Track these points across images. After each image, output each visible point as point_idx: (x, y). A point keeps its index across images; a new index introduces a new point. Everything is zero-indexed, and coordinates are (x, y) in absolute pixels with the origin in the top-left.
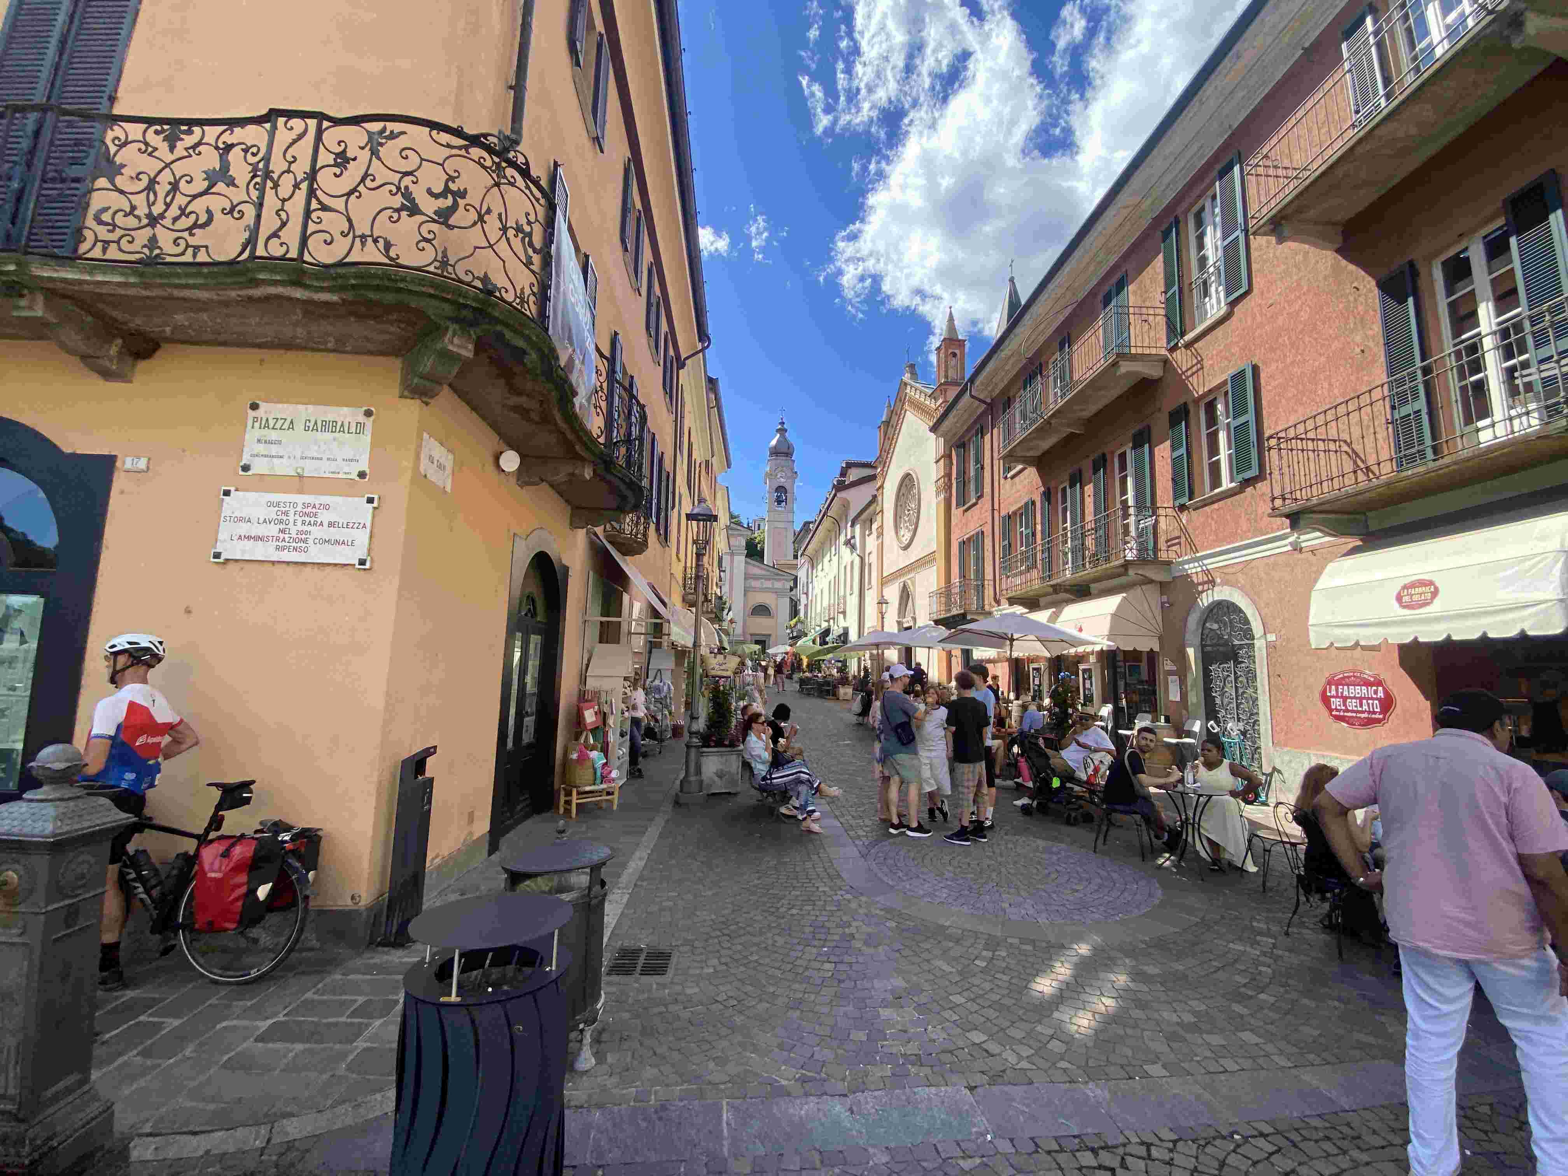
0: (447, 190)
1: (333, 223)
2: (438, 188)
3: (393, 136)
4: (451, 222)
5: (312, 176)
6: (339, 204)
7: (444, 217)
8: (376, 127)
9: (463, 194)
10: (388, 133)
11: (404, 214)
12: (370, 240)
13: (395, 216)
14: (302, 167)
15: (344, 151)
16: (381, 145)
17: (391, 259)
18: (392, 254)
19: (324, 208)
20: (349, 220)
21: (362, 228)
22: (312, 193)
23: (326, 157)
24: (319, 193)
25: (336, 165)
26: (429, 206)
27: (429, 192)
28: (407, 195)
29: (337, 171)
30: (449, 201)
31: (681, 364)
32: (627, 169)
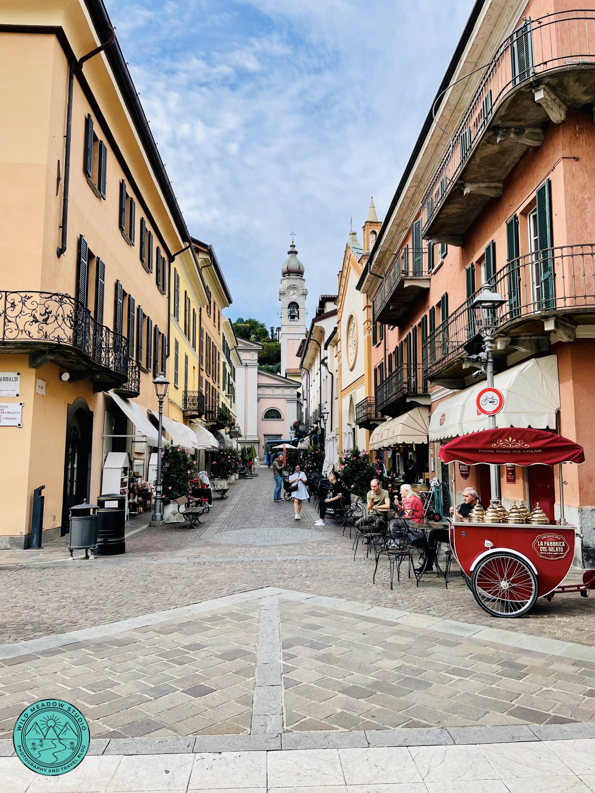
0: (46, 312)
1: (12, 326)
2: (43, 313)
3: (29, 298)
4: (48, 322)
5: (5, 312)
6: (13, 320)
7: (45, 321)
8: (23, 295)
9: (50, 312)
10: (27, 297)
11: (34, 323)
12: (24, 331)
13: (31, 324)
15: (14, 302)
16: (26, 301)
17: (31, 337)
18: (31, 335)
19: (9, 321)
20: (17, 325)
21: (21, 328)
22: (5, 317)
23: (9, 305)
24: (7, 317)
25: (11, 307)
26: (40, 319)
27: (41, 314)
28: (34, 317)
29: (12, 309)
30: (47, 316)
31: (171, 259)
32: (122, 185)
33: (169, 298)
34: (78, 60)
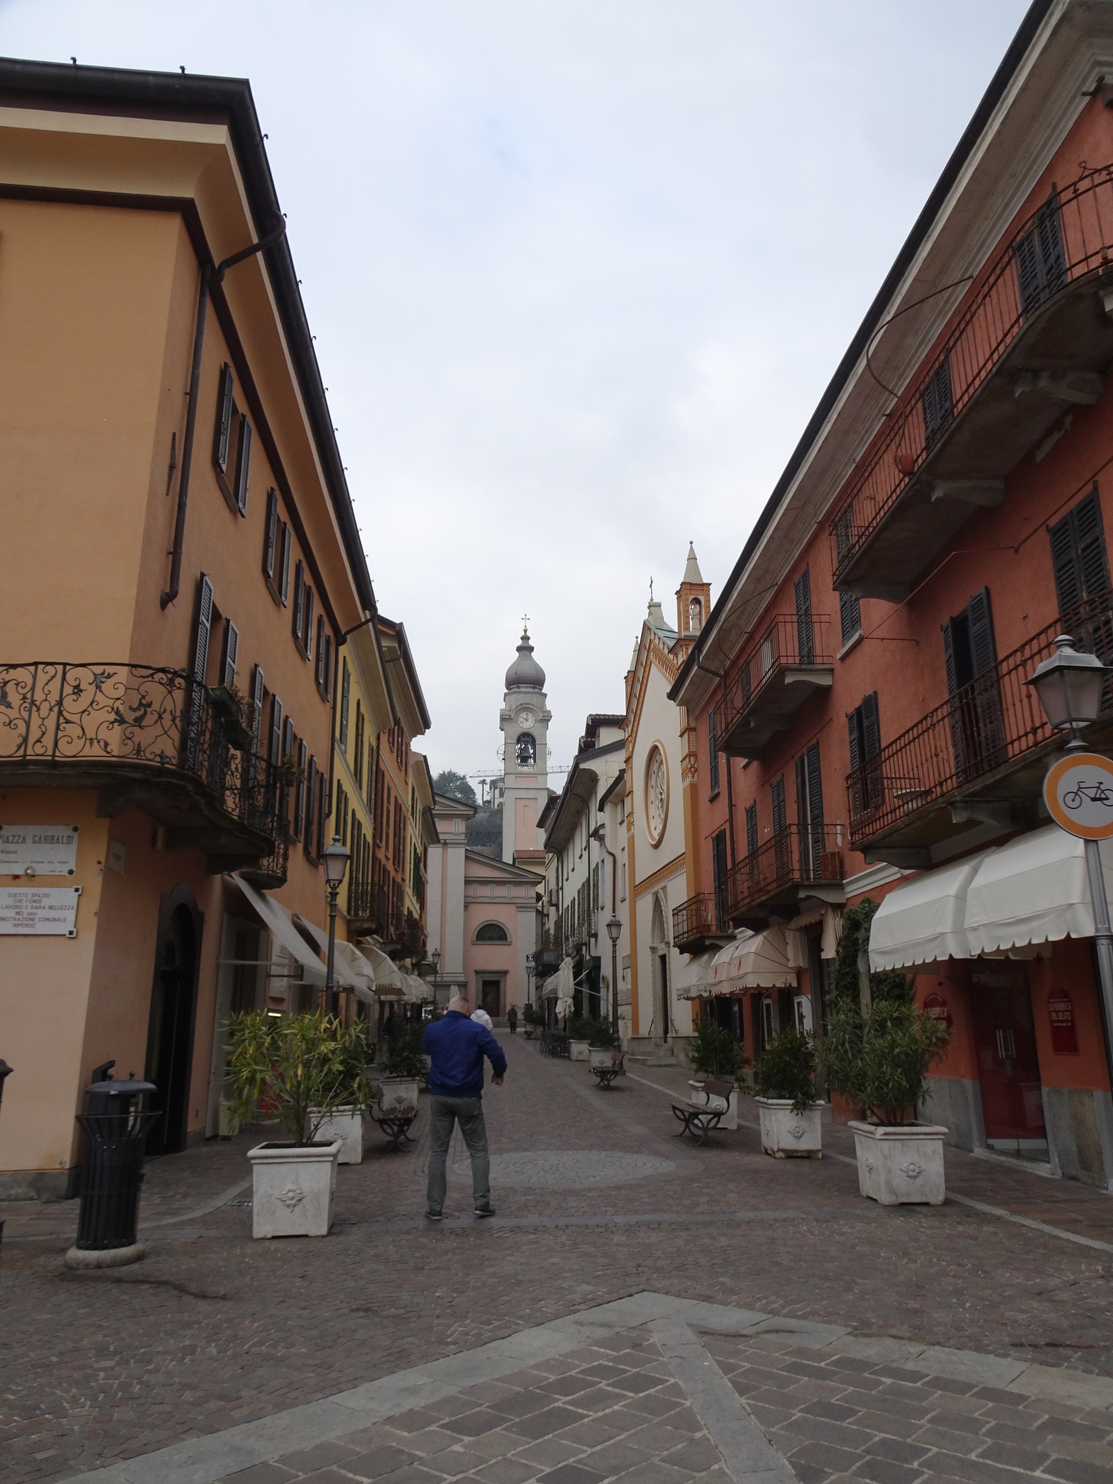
0: (141, 704)
1: (73, 730)
2: (135, 705)
3: (109, 676)
4: (144, 724)
5: (60, 703)
6: (75, 718)
7: (138, 721)
8: (98, 669)
9: (149, 705)
10: (106, 674)
11: (116, 724)
12: (95, 741)
13: (111, 726)
14: (54, 697)
15: (79, 685)
16: (103, 682)
17: (108, 753)
18: (109, 750)
19: (68, 722)
20: (83, 729)
21: (90, 734)
22: (60, 713)
23: (68, 690)
24: (64, 713)
25: (74, 693)
26: (130, 716)
27: (131, 708)
28: (118, 712)
29: (75, 697)
30: (142, 712)
31: (341, 640)
32: (270, 497)
33: (334, 708)
34: (217, 264)
